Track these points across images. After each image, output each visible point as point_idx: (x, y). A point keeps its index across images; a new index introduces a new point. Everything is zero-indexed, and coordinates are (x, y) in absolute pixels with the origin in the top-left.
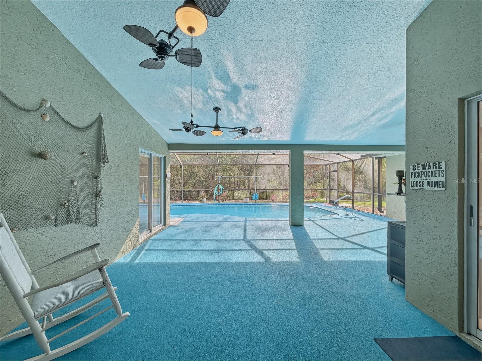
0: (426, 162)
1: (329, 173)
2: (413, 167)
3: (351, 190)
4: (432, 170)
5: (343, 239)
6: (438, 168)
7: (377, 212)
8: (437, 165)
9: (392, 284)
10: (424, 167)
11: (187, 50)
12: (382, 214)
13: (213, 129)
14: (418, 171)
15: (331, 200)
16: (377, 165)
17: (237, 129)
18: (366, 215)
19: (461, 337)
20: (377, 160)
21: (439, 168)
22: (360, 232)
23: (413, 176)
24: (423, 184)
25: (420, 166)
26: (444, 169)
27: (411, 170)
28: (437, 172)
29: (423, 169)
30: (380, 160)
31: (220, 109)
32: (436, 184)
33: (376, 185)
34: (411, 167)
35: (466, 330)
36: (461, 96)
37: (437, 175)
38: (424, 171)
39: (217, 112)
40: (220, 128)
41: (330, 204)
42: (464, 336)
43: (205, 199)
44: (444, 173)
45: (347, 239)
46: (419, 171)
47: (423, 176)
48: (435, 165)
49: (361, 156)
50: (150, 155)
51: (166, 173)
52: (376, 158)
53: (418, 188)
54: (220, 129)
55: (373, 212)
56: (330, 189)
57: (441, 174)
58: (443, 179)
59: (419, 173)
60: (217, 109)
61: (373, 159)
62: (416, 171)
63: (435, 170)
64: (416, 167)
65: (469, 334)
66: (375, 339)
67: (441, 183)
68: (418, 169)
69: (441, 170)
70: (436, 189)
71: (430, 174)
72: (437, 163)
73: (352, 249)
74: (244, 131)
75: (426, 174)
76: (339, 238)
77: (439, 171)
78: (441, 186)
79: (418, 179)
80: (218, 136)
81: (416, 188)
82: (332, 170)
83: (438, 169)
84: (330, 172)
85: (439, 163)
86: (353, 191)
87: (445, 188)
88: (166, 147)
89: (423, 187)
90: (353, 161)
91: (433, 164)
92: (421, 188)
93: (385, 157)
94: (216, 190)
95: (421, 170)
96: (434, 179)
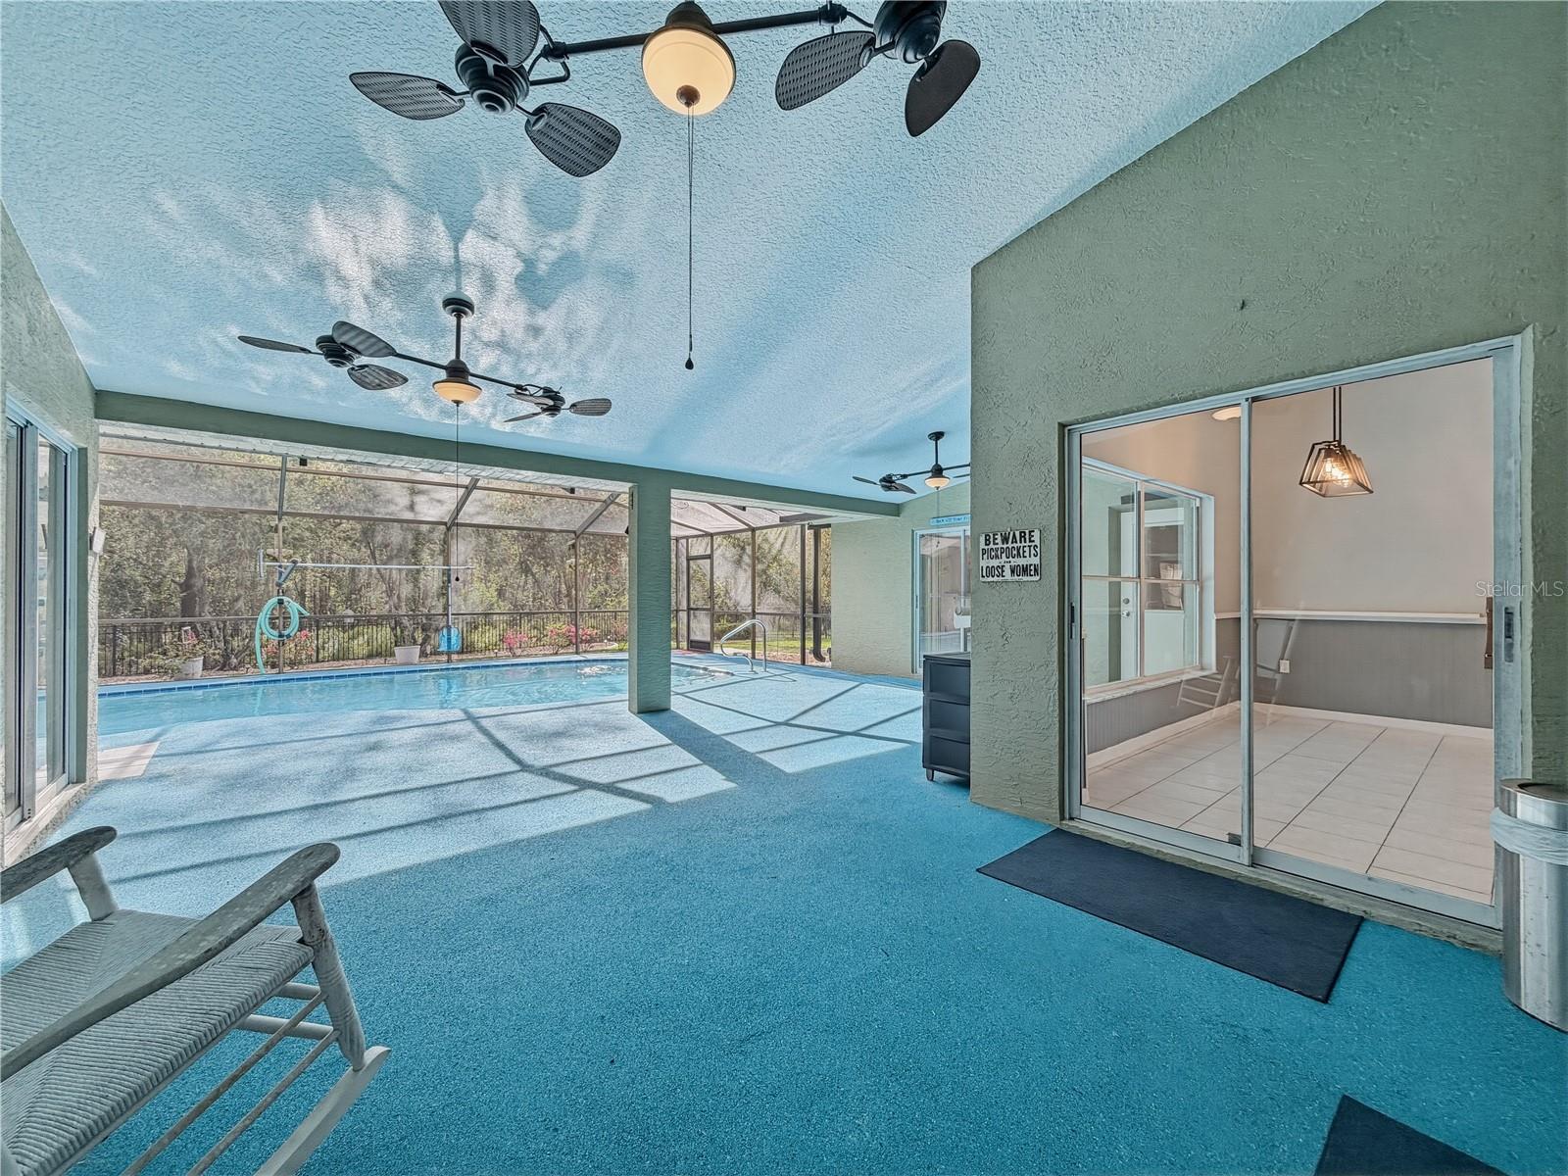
0: (1009, 530)
1: (685, 564)
2: (986, 540)
3: (750, 610)
4: (1019, 544)
5: (786, 723)
6: (1027, 540)
7: (810, 657)
8: (1027, 536)
9: (936, 786)
10: (1005, 540)
11: (583, 117)
12: (820, 664)
13: (443, 374)
14: (994, 547)
15: (693, 637)
16: (812, 542)
17: (526, 390)
18: (792, 669)
19: (1065, 828)
20: (812, 531)
21: (1030, 541)
22: (810, 706)
23: (985, 556)
24: (1003, 571)
25: (998, 537)
26: (1037, 543)
27: (982, 545)
28: (1027, 549)
29: (1003, 543)
30: (817, 529)
31: (470, 306)
32: (1025, 570)
33: (810, 596)
34: (982, 539)
35: (1067, 816)
36: (1062, 420)
37: (1027, 554)
38: (1005, 546)
39: (459, 314)
40: (470, 377)
41: (688, 650)
42: (1067, 825)
43: (199, 662)
44: (1038, 550)
45: (793, 722)
46: (996, 546)
47: (1004, 555)
48: (1023, 535)
49: (782, 519)
50: (22, 430)
51: (90, 531)
52: (811, 527)
53: (996, 579)
54: (471, 379)
55: (803, 662)
56: (689, 609)
57: (1033, 552)
58: (1036, 561)
59: (997, 549)
60: (459, 306)
61: (803, 526)
62: (991, 546)
63: (1023, 544)
64: (991, 540)
65: (1071, 819)
66: (978, 870)
67: (1032, 568)
68: (994, 544)
69: (1033, 544)
70: (1025, 578)
71: (1015, 552)
72: (1027, 532)
73: (821, 740)
74: (552, 402)
75: (1009, 553)
76: (778, 724)
77: (1030, 546)
78: (1032, 573)
79: (995, 563)
80: (462, 402)
81: (990, 579)
82: (694, 553)
83: (1028, 544)
84: (689, 559)
85: (1030, 532)
86: (754, 611)
87: (1038, 578)
88: (89, 404)
89: (1003, 576)
90: (753, 530)
91: (1021, 533)
92: (1001, 578)
93: (829, 526)
94: (263, 618)
95: (1000, 545)
96: (1021, 562)
